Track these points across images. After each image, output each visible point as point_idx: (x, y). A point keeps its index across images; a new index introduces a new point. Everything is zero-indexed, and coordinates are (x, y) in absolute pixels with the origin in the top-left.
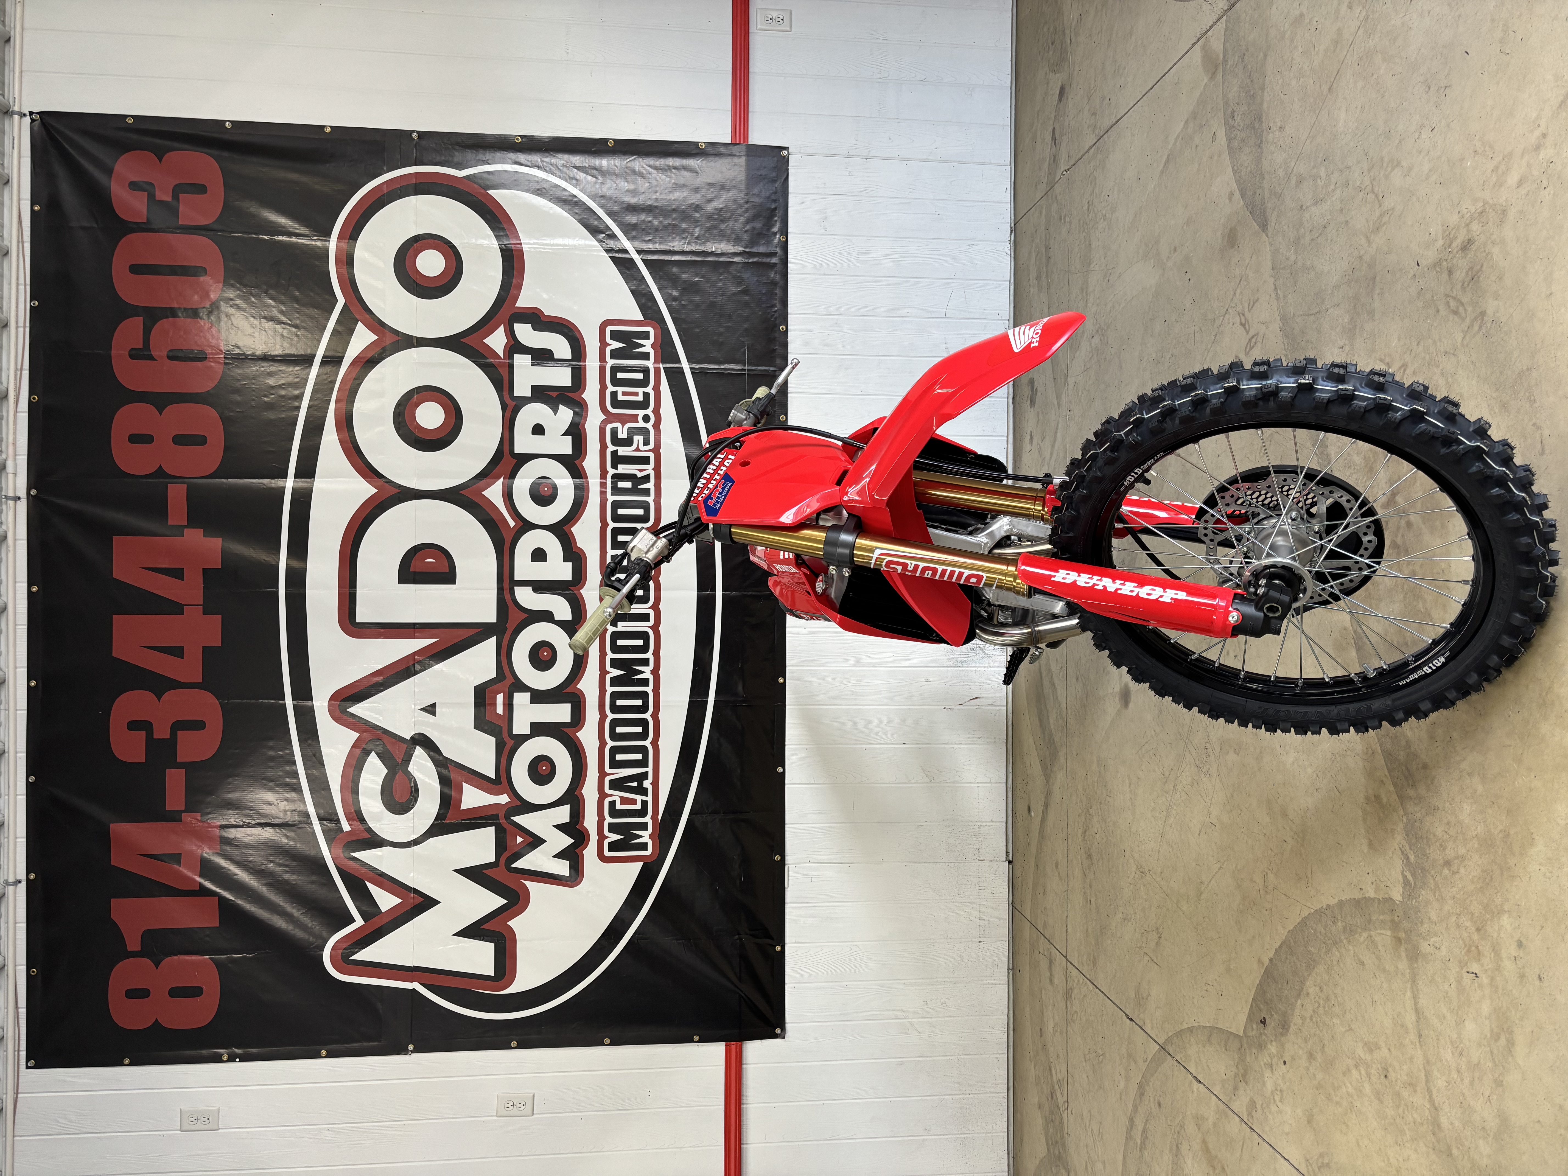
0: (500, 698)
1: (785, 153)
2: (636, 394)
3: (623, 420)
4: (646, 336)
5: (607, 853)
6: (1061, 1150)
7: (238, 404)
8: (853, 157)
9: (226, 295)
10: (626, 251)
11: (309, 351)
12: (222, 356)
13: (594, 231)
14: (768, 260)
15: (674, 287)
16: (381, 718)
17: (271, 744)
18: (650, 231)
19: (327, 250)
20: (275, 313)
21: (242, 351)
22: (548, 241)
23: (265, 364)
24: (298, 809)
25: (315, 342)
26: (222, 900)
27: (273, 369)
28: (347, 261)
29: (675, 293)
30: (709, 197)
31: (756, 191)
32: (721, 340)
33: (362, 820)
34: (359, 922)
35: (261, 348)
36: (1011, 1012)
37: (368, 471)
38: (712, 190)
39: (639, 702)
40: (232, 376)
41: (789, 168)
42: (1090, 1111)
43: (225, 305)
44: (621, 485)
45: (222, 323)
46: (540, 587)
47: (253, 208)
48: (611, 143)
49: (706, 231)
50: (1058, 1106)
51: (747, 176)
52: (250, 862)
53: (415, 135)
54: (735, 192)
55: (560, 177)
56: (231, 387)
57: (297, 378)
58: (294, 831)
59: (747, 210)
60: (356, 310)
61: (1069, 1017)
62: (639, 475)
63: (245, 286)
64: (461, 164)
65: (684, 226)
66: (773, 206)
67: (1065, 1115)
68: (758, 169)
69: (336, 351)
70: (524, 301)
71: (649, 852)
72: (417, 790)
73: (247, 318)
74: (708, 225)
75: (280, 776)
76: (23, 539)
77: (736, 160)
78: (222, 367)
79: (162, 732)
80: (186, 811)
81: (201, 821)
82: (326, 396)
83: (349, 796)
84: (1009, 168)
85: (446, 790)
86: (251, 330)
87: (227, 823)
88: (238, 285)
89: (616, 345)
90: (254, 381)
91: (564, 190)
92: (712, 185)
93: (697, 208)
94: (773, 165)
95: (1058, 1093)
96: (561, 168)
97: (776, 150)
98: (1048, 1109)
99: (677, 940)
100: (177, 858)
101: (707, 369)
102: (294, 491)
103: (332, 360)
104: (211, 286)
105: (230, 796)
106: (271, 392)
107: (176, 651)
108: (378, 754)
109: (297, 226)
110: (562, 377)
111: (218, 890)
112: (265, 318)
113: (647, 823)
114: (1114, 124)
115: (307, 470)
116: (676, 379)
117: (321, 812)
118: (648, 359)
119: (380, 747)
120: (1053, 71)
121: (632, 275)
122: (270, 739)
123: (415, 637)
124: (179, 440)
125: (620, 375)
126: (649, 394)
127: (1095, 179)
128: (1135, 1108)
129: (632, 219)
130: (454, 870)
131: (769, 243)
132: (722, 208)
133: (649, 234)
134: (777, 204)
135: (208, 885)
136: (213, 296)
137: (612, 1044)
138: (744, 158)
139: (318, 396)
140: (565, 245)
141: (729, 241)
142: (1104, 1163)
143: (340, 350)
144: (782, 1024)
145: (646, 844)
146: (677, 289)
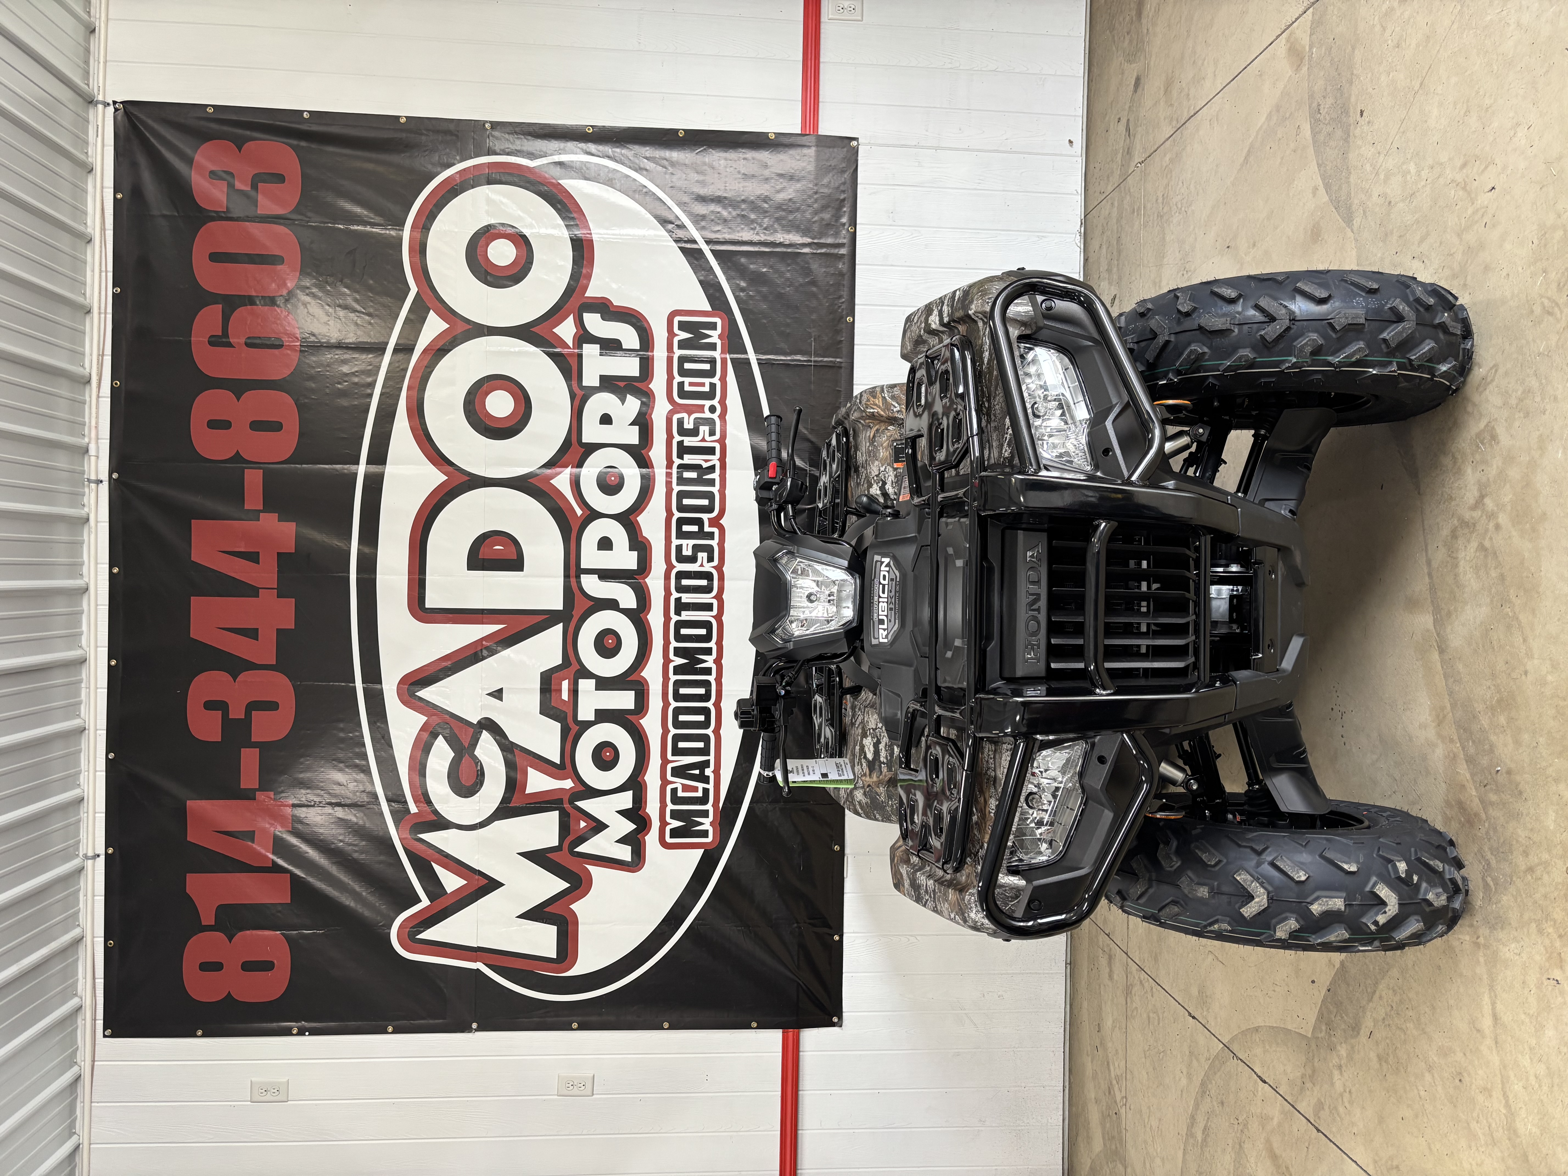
0: (565, 685)
1: (854, 143)
2: (703, 385)
3: (689, 410)
4: (713, 326)
5: (668, 840)
6: (1118, 1145)
7: (313, 391)
8: (923, 147)
9: (303, 284)
10: (695, 242)
11: (382, 339)
12: (298, 344)
13: (664, 222)
14: (836, 251)
15: (743, 278)
16: (447, 702)
17: (341, 725)
18: (719, 221)
19: (400, 240)
20: (350, 301)
21: (317, 338)
22: (617, 231)
23: (339, 352)
24: (367, 790)
25: (388, 330)
26: (293, 876)
27: (347, 356)
28: (420, 250)
29: (743, 284)
30: (778, 187)
31: (825, 181)
32: (788, 331)
33: (429, 802)
34: (425, 902)
35: (336, 335)
36: (1068, 1006)
37: (438, 458)
38: (781, 180)
39: (702, 691)
40: (308, 364)
41: (859, 158)
42: (1149, 1107)
43: (301, 293)
44: (687, 475)
45: (298, 311)
46: (605, 575)
47: (330, 198)
48: (681, 133)
49: (774, 222)
50: (1115, 1102)
51: (817, 166)
52: (321, 841)
53: (487, 126)
54: (804, 182)
55: (630, 168)
56: (307, 374)
57: (370, 365)
58: (363, 812)
59: (816, 201)
60: (428, 297)
61: (1129, 1013)
62: (705, 465)
63: (321, 275)
64: (532, 154)
65: (753, 216)
66: (842, 197)
67: (1123, 1111)
68: (827, 160)
69: (408, 339)
70: (593, 291)
71: (709, 839)
72: (482, 774)
73: (322, 306)
74: (777, 215)
75: (351, 758)
76: (104, 522)
77: (805, 151)
78: (298, 354)
79: (237, 712)
80: (258, 790)
81: (274, 800)
82: (397, 383)
83: (417, 779)
84: (1080, 159)
85: (512, 774)
86: (326, 318)
87: (299, 802)
88: (315, 274)
89: (684, 335)
90: (328, 369)
91: (635, 180)
92: (781, 175)
93: (766, 199)
94: (842, 156)
95: (1116, 1088)
96: (632, 158)
97: (846, 141)
98: (1105, 1104)
99: (735, 926)
100: (250, 836)
101: (774, 360)
102: (367, 477)
103: (404, 349)
104: (288, 275)
105: (301, 776)
106: (346, 379)
107: (252, 634)
108: (445, 738)
109: (372, 215)
110: (629, 367)
111: (290, 868)
112: (340, 306)
113: (708, 811)
114: (1192, 116)
115: (379, 456)
116: (742, 369)
117: (389, 793)
118: (715, 349)
119: (448, 731)
120: (1129, 61)
121: (701, 266)
122: (342, 721)
123: (483, 624)
124: (256, 426)
125: (687, 366)
126: (715, 384)
127: (1171, 172)
128: (1197, 1106)
129: (701, 209)
130: (518, 854)
131: (837, 234)
132: (790, 200)
133: (718, 224)
134: (845, 195)
135: (280, 862)
136: (290, 285)
137: (671, 1028)
138: (814, 149)
139: (391, 383)
140: (634, 235)
141: (797, 232)
142: (1163, 1160)
143: (412, 338)
144: (839, 1012)
145: (707, 831)
146: (744, 280)
